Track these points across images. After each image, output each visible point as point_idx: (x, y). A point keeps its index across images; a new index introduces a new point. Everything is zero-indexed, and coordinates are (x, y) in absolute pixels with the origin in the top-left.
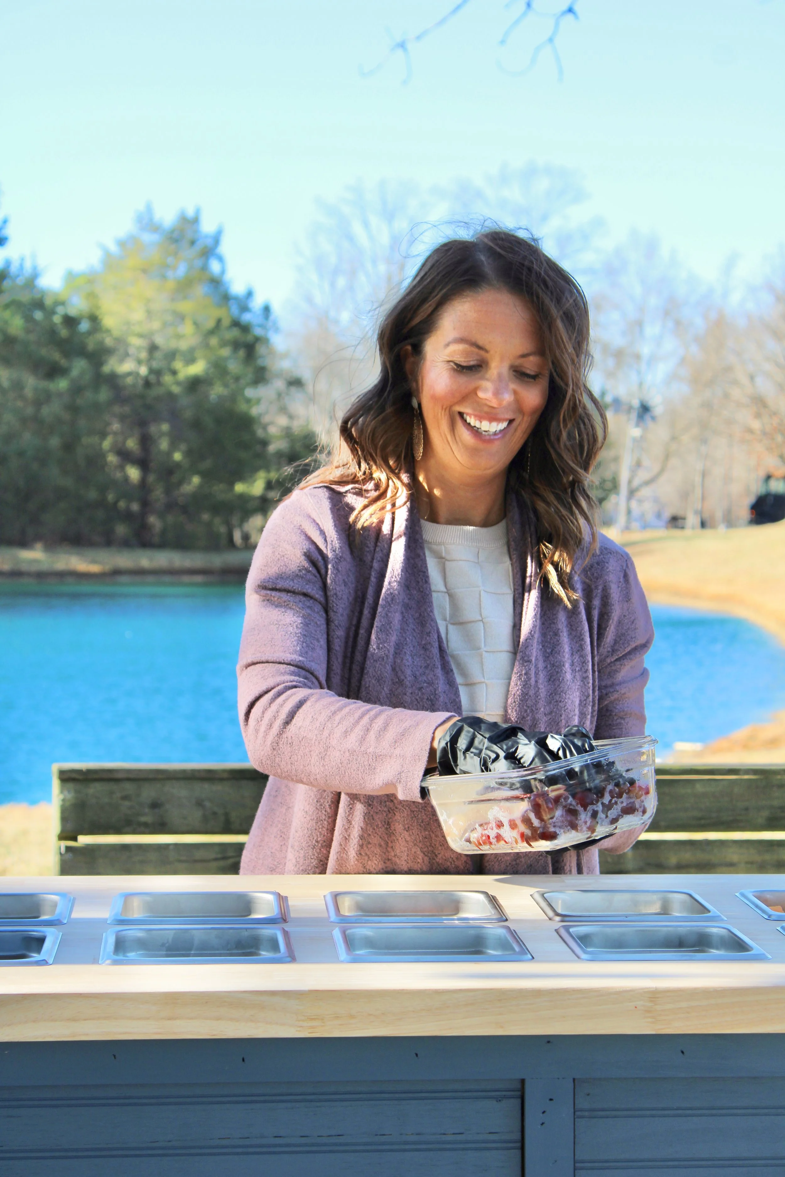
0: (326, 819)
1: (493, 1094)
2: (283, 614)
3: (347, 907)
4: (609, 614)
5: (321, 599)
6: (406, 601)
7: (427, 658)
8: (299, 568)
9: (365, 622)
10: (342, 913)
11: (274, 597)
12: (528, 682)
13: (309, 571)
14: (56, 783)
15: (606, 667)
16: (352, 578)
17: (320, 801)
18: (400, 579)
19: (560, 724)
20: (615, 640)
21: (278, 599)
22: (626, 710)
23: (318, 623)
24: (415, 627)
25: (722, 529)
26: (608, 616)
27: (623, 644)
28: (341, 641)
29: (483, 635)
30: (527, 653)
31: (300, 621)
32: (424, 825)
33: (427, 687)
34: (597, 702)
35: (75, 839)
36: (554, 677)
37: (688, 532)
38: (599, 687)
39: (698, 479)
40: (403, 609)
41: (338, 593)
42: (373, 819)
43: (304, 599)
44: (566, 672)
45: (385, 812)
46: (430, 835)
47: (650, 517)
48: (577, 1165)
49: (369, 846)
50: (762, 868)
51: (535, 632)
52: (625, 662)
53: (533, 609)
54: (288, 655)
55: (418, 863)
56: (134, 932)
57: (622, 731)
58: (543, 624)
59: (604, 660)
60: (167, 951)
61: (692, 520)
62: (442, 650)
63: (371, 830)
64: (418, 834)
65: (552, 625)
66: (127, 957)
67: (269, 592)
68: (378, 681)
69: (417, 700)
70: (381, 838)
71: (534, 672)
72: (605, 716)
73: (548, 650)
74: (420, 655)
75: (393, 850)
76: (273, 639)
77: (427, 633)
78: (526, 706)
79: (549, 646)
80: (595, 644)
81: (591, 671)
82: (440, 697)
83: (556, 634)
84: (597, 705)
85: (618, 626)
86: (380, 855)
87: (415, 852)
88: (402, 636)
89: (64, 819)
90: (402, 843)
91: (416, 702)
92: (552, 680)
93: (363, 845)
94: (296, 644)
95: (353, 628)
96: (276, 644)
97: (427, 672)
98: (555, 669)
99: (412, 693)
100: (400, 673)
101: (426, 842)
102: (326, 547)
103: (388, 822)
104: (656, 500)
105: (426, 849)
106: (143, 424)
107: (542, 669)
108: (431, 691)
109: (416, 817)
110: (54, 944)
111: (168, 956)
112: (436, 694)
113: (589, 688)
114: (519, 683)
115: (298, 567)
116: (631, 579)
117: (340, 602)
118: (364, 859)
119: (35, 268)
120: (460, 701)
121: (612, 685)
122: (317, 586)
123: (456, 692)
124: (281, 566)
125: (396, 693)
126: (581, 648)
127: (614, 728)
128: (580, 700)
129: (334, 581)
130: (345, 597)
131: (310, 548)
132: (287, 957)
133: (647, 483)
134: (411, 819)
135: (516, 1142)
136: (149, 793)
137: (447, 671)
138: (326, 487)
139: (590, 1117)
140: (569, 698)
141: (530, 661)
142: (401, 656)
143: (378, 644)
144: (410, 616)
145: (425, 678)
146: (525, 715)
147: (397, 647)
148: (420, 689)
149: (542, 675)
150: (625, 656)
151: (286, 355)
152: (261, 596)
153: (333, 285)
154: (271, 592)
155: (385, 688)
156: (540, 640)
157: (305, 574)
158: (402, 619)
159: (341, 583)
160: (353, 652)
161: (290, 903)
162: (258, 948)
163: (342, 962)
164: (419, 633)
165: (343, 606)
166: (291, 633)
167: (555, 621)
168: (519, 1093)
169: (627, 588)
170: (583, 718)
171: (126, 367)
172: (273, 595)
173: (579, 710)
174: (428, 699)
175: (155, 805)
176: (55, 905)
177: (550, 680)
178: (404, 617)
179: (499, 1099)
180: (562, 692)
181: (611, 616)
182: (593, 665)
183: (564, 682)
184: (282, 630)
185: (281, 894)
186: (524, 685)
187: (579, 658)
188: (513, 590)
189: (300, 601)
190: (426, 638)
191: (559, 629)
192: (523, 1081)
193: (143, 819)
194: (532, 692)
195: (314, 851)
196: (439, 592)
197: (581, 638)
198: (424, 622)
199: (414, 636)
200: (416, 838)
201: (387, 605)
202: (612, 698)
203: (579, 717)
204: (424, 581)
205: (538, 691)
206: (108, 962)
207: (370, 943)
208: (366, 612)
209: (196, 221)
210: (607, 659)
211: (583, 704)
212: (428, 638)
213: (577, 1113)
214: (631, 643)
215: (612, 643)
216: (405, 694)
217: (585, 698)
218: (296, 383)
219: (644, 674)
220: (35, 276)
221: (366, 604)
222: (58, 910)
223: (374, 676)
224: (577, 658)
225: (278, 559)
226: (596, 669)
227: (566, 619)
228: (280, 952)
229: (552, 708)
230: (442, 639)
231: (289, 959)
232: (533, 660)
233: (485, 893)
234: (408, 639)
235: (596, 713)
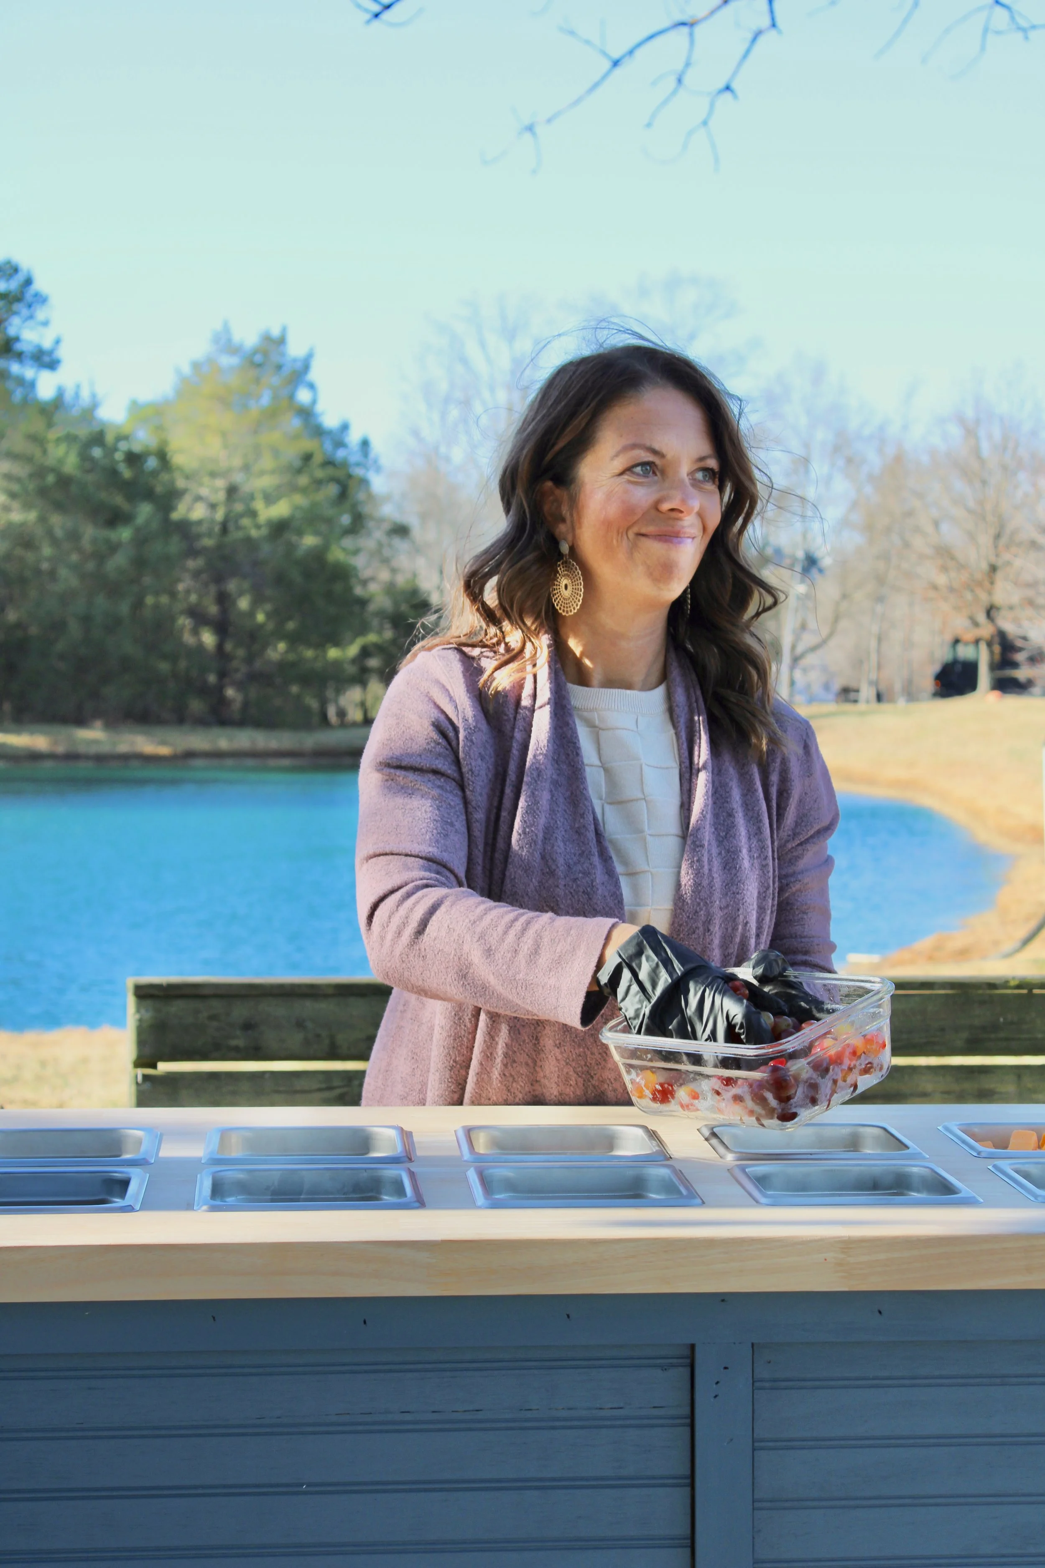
0: (466, 1035)
1: (659, 1361)
2: (409, 796)
3: (482, 1145)
4: (789, 792)
5: (455, 775)
6: (554, 777)
7: (581, 844)
8: (427, 741)
9: (507, 803)
10: (476, 1150)
11: (399, 776)
12: (701, 871)
13: (439, 744)
14: (131, 1001)
15: (786, 854)
16: (490, 751)
17: (458, 1015)
18: (547, 751)
19: (737, 920)
20: (796, 822)
21: (403, 778)
22: (809, 902)
23: (452, 803)
24: (566, 808)
25: (901, 703)
26: (788, 793)
27: (805, 826)
28: (481, 824)
29: (646, 816)
30: (699, 837)
31: (430, 804)
32: (578, 1040)
33: (583, 878)
34: (776, 895)
35: (154, 1066)
36: (730, 865)
37: (861, 706)
38: (778, 877)
39: (873, 644)
40: (552, 786)
41: (474, 769)
42: (519, 1033)
43: (434, 777)
44: (743, 859)
45: (533, 1024)
46: (585, 1052)
47: (817, 689)
48: (756, 1444)
49: (515, 1065)
50: (961, 1098)
51: (707, 812)
52: (808, 846)
53: (704, 785)
54: (416, 845)
55: (571, 1085)
56: (232, 1174)
57: (804, 928)
58: (715, 803)
59: (785, 845)
60: (272, 1195)
61: (867, 692)
62: (598, 834)
63: (517, 1045)
64: (571, 1052)
65: (725, 805)
66: (225, 1202)
67: (392, 771)
68: (525, 872)
69: (571, 893)
70: (527, 1055)
71: (707, 859)
72: (784, 910)
73: (721, 834)
74: (574, 840)
75: (542, 1071)
76: (398, 826)
77: (580, 815)
78: (699, 898)
79: (722, 828)
80: (775, 826)
81: (771, 858)
82: (598, 889)
83: (730, 815)
84: (776, 899)
85: (799, 806)
86: (527, 1076)
87: (567, 1073)
88: (552, 819)
89: (141, 1043)
90: (551, 1060)
91: (571, 896)
92: (728, 867)
93: (507, 1063)
94: (425, 832)
95: (495, 811)
96: (401, 832)
97: (582, 860)
98: (730, 856)
99: (565, 885)
100: (550, 862)
101: (580, 1060)
102: (457, 715)
103: (537, 1037)
104: (825, 669)
105: (580, 1069)
106: (219, 578)
107: (716, 855)
108: (587, 882)
109: (568, 1031)
110: (140, 1185)
111: (273, 1201)
112: (593, 886)
113: (770, 878)
114: (690, 872)
115: (426, 739)
116: (813, 750)
117: (477, 778)
118: (508, 1081)
119: (94, 396)
120: (621, 894)
121: (793, 874)
122: (449, 760)
123: (617, 883)
124: (406, 739)
125: (547, 885)
126: (759, 831)
127: (795, 924)
128: (759, 892)
129: (467, 754)
130: (483, 773)
131: (439, 717)
132: (415, 1202)
133: (814, 649)
134: (562, 1034)
135: (686, 1418)
136: (240, 1011)
137: (605, 858)
138: (455, 648)
139: (772, 1389)
140: (748, 889)
141: (702, 846)
142: (551, 841)
143: (524, 827)
144: (560, 795)
145: (579, 868)
146: (698, 909)
147: (547, 831)
148: (575, 880)
149: (716, 862)
150: (807, 841)
151: (388, 498)
152: (383, 774)
153: (443, 416)
154: (396, 770)
155: (534, 880)
156: (712, 823)
157: (434, 748)
158: (552, 798)
159: (476, 757)
160: (495, 839)
161: (416, 1138)
162: (379, 1192)
163: (479, 1208)
164: (571, 815)
165: (481, 783)
166: (419, 819)
167: (729, 800)
168: (688, 1361)
169: (808, 761)
170: (762, 913)
171: (198, 512)
172: (397, 774)
173: (757, 905)
174: (584, 892)
175: (248, 1026)
176: (139, 1142)
177: (725, 868)
178: (552, 796)
179: (664, 1368)
180: (739, 882)
181: (791, 793)
182: (773, 851)
183: (742, 870)
184: (409, 815)
185: (405, 1129)
186: (696, 874)
187: (757, 842)
188: (678, 763)
189: (429, 781)
190: (579, 821)
191: (733, 809)
192: (693, 1347)
193: (234, 1043)
194: (705, 883)
195: (452, 1073)
196: (592, 766)
197: (759, 819)
198: (576, 802)
199: (566, 819)
200: (569, 1056)
201: (533, 781)
202: (794, 889)
203: (757, 912)
204: (575, 753)
205: (712, 881)
206: (205, 1207)
207: (511, 1186)
208: (508, 791)
209: (281, 341)
210: (787, 844)
211: (762, 897)
212: (582, 821)
213: (757, 1384)
214: (815, 826)
215: (793, 825)
216: (558, 886)
217: (765, 890)
218: (401, 530)
219: (828, 863)
220: (95, 405)
221: (508, 782)
222: (143, 1148)
223: (521, 866)
224: (755, 843)
225: (403, 732)
226: (776, 856)
227: (740, 798)
228: (406, 1196)
229: (729, 900)
230: (598, 820)
231: (417, 1204)
232: (706, 845)
233: (645, 1128)
234: (558, 822)
235: (775, 908)
